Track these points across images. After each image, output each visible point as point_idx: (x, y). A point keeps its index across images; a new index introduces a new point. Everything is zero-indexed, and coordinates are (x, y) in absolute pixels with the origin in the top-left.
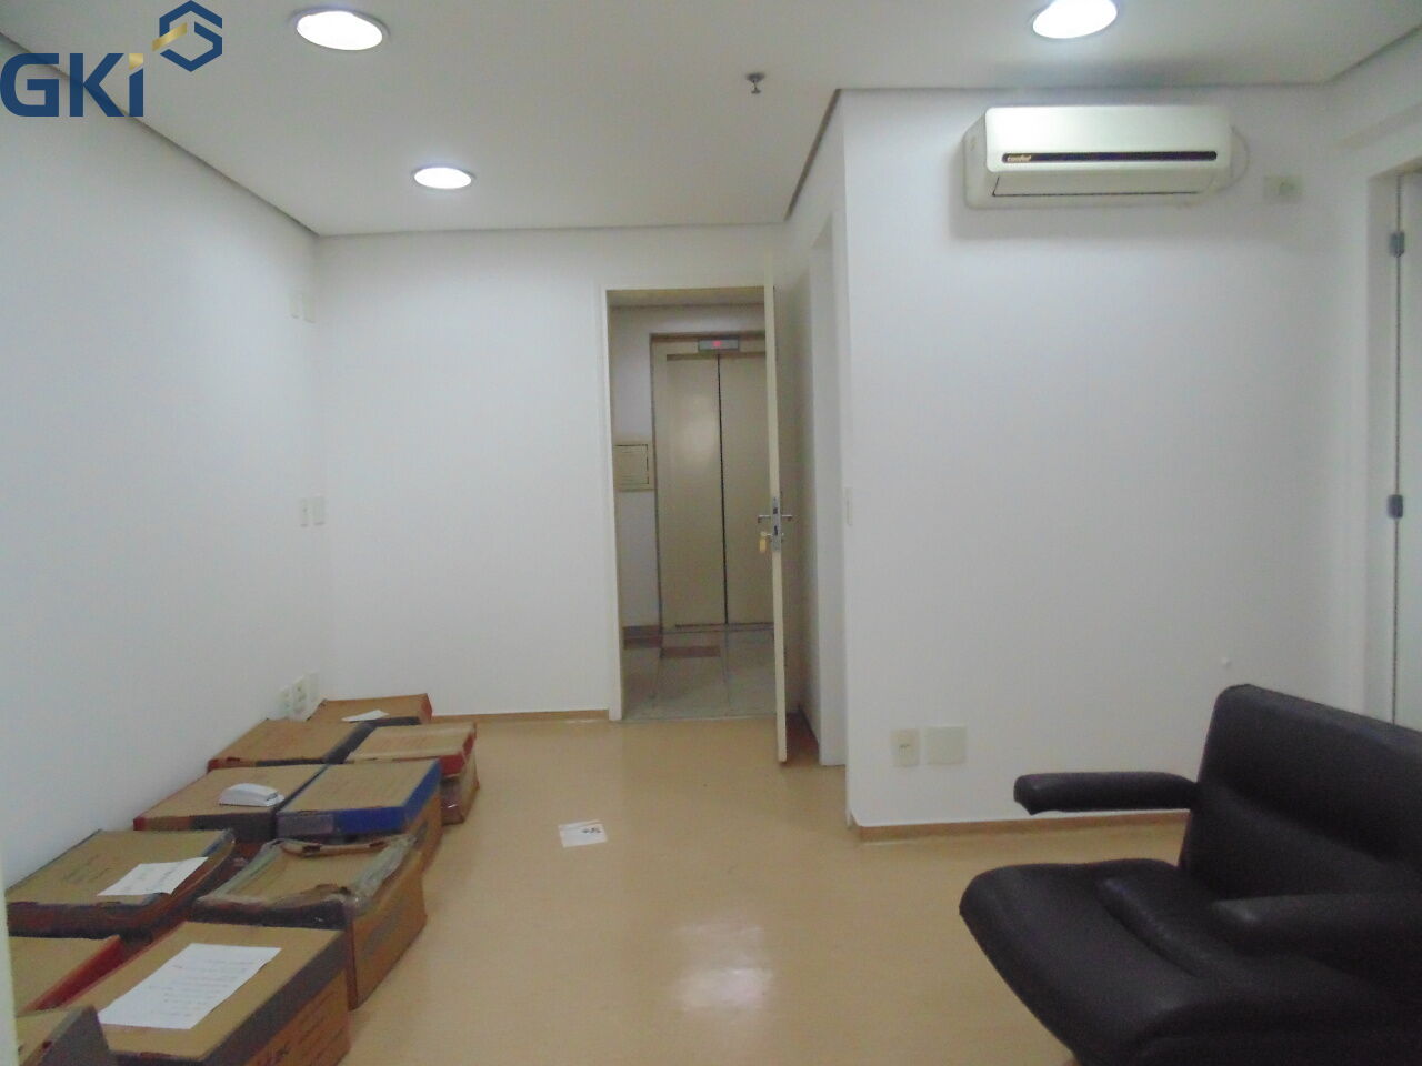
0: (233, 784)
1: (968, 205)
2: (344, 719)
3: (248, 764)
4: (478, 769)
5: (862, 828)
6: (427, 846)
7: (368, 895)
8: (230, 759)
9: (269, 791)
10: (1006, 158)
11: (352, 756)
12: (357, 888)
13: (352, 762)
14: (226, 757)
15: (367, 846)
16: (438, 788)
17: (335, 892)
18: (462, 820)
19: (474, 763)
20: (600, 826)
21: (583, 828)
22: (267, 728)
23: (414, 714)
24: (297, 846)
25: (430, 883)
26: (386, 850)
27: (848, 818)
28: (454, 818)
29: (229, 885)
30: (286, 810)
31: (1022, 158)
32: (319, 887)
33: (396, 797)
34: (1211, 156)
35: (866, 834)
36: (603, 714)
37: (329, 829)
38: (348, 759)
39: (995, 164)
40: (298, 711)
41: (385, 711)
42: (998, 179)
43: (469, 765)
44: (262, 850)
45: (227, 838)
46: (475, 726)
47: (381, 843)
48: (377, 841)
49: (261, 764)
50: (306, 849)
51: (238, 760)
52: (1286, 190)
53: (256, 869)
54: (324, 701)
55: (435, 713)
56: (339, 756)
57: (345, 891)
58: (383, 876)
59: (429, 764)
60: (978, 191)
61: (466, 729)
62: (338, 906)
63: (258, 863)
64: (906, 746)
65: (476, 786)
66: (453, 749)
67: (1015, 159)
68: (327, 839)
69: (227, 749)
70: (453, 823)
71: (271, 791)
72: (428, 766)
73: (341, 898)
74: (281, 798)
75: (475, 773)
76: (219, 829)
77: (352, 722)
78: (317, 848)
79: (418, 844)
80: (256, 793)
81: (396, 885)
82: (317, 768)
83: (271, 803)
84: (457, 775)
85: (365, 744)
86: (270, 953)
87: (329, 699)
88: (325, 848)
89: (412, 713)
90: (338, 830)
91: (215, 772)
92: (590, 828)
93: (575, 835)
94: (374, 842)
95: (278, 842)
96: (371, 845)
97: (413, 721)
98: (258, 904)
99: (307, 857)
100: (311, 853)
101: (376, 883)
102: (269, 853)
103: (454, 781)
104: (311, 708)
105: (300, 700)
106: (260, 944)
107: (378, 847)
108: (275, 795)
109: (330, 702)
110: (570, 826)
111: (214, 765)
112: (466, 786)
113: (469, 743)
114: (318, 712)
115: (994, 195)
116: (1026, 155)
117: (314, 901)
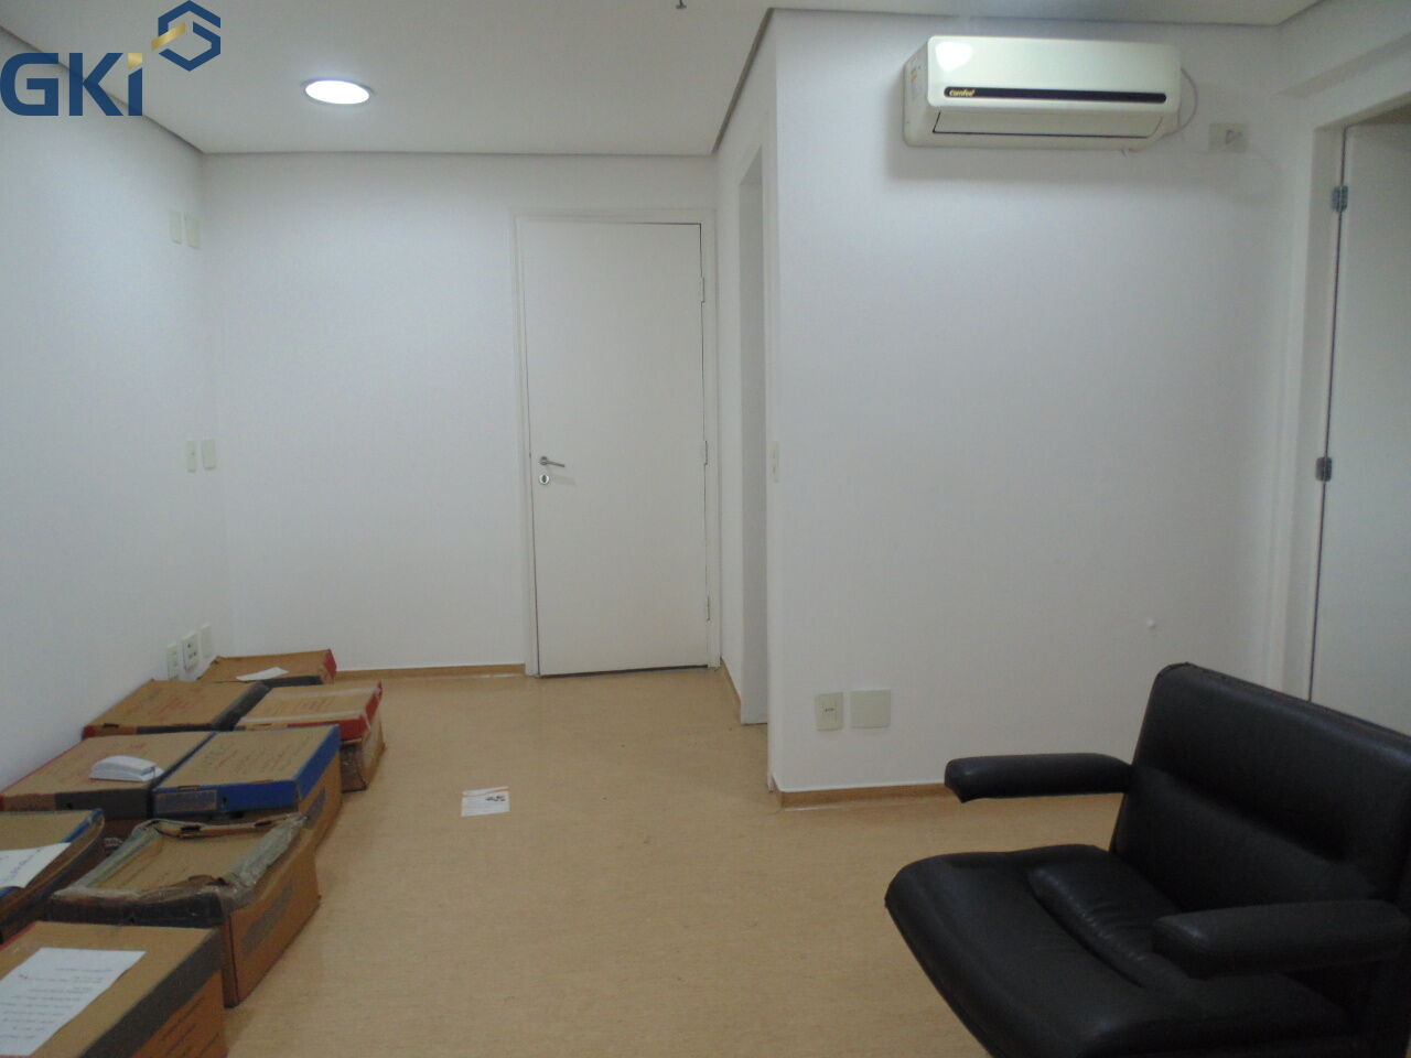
0: (107, 755)
1: (906, 141)
2: (239, 678)
3: (128, 732)
4: (384, 730)
5: (783, 793)
6: (322, 823)
7: (248, 884)
8: (106, 726)
9: (145, 764)
10: (948, 92)
11: (244, 721)
12: (237, 877)
13: (243, 728)
14: (102, 723)
15: (252, 825)
16: (338, 753)
17: (210, 884)
18: (365, 788)
19: (380, 723)
20: (506, 794)
21: (487, 796)
22: (152, 689)
23: (317, 672)
24: (173, 826)
25: (323, 861)
26: (273, 830)
27: (769, 782)
28: (355, 783)
29: (93, 874)
30: (166, 784)
31: (965, 92)
32: (191, 879)
33: (288, 771)
34: (1159, 98)
35: (788, 800)
36: (519, 669)
37: (212, 806)
38: (239, 724)
39: (937, 98)
40: (189, 669)
41: (285, 669)
42: (939, 114)
43: (372, 728)
44: (133, 833)
45: (95, 819)
46: (380, 686)
47: (269, 823)
48: (264, 820)
49: (141, 731)
50: (185, 829)
51: (117, 726)
52: (1232, 138)
53: (124, 854)
54: (218, 657)
55: (340, 668)
56: (228, 723)
57: (221, 882)
58: (267, 861)
59: (326, 731)
60: (918, 127)
61: (369, 690)
62: (214, 901)
63: (128, 847)
64: (830, 710)
65: (382, 749)
66: (354, 712)
67: (957, 93)
68: (209, 817)
69: (105, 715)
70: (355, 790)
71: (147, 764)
72: (323, 733)
73: (217, 890)
74: (159, 772)
75: (381, 733)
76: (89, 809)
77: (246, 682)
78: (197, 828)
79: (310, 820)
80: (132, 766)
81: (283, 870)
82: (201, 735)
83: (147, 778)
84: (359, 740)
85: (261, 706)
86: (130, 958)
87: (224, 656)
88: (206, 827)
89: (312, 672)
90: (222, 806)
91: (90, 740)
92: (495, 795)
93: (479, 804)
94: (259, 821)
95: (154, 822)
96: (257, 825)
97: (313, 681)
98: (125, 897)
99: (185, 838)
100: (190, 834)
101: (258, 871)
102: (143, 834)
103: (354, 747)
104: (203, 665)
105: (190, 657)
106: (120, 947)
107: (264, 827)
108: (153, 769)
109: (224, 659)
110: (476, 792)
111: (89, 732)
112: (369, 750)
113: (372, 706)
114: (209, 673)
115: (934, 131)
116: (970, 89)
117: (187, 894)
